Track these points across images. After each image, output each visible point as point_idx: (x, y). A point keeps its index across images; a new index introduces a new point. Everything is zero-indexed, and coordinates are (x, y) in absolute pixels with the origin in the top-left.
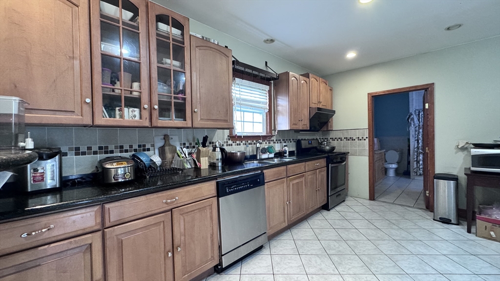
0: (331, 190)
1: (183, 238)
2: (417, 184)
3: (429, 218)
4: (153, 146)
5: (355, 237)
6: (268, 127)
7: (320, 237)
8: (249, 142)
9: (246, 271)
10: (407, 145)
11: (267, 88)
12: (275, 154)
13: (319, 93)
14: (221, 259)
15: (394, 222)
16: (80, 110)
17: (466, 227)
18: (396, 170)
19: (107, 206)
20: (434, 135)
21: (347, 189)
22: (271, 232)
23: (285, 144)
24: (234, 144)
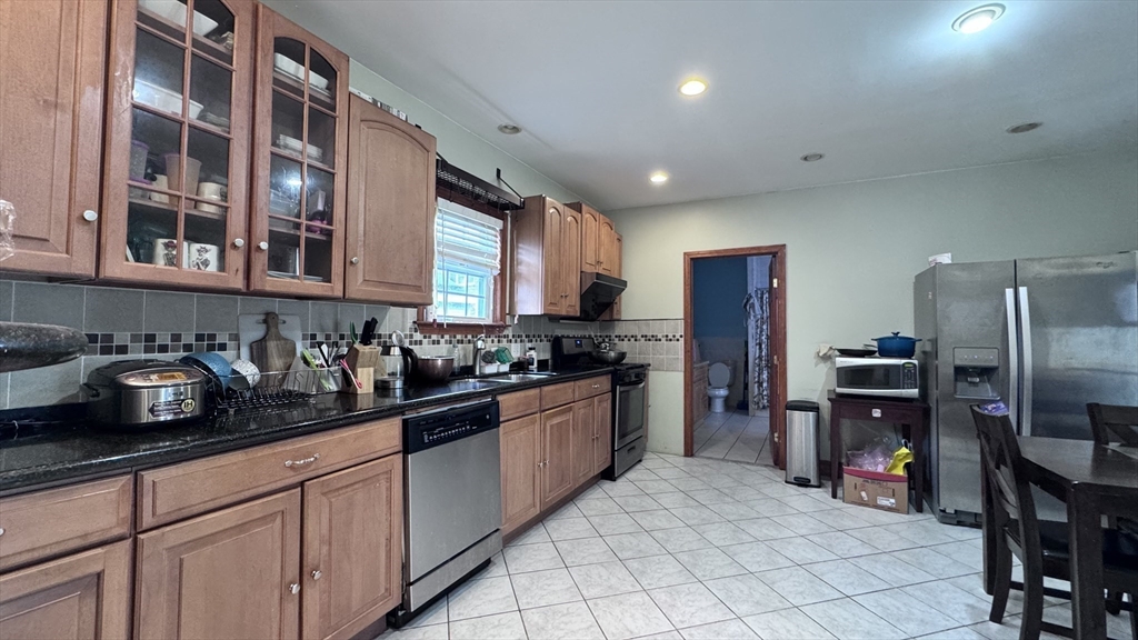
0: (620, 438)
1: (325, 549)
2: (759, 423)
3: (779, 479)
4: (236, 338)
5: (664, 524)
6: (498, 307)
7: (602, 532)
8: (459, 337)
9: (459, 614)
10: (743, 352)
11: (498, 224)
12: (511, 366)
13: (599, 244)
14: (408, 592)
15: (727, 491)
16: (64, 238)
17: (830, 490)
18: (727, 400)
19: (149, 476)
20: (785, 333)
21: (646, 437)
22: (507, 528)
23: (530, 345)
24: (425, 341)
